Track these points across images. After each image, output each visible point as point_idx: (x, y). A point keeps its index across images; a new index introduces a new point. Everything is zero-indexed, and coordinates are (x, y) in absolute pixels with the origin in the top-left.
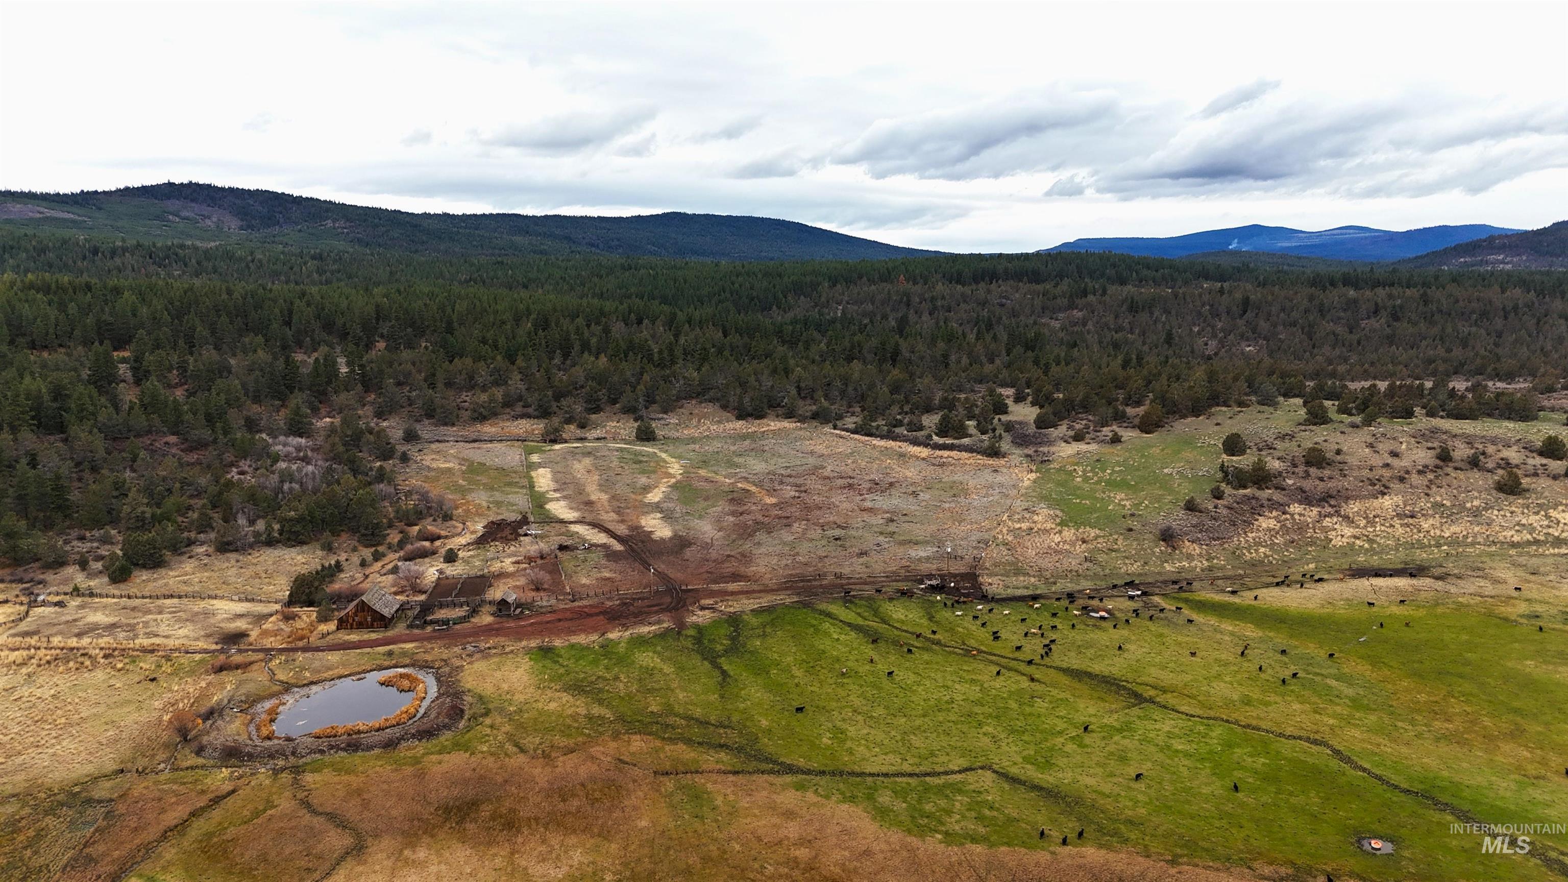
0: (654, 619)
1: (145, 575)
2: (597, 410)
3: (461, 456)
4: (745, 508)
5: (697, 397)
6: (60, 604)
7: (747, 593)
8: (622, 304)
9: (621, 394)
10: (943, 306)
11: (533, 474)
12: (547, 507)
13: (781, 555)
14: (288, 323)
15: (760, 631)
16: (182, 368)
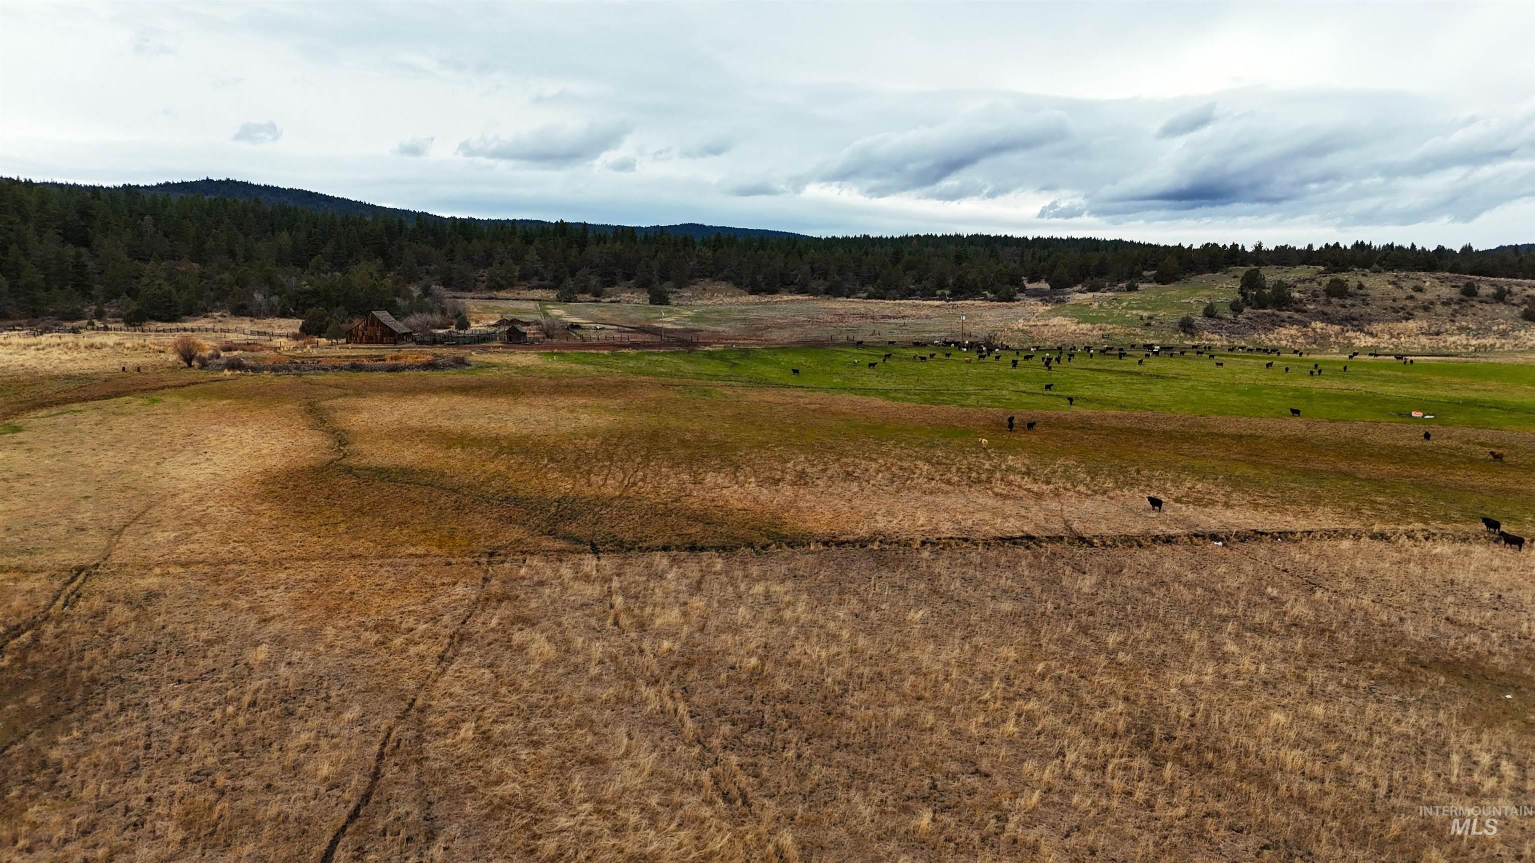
0: (664, 348)
2: (612, 283)
3: (476, 304)
5: (711, 276)
6: (74, 332)
7: (758, 344)
9: (636, 270)
13: (793, 335)
15: (771, 354)
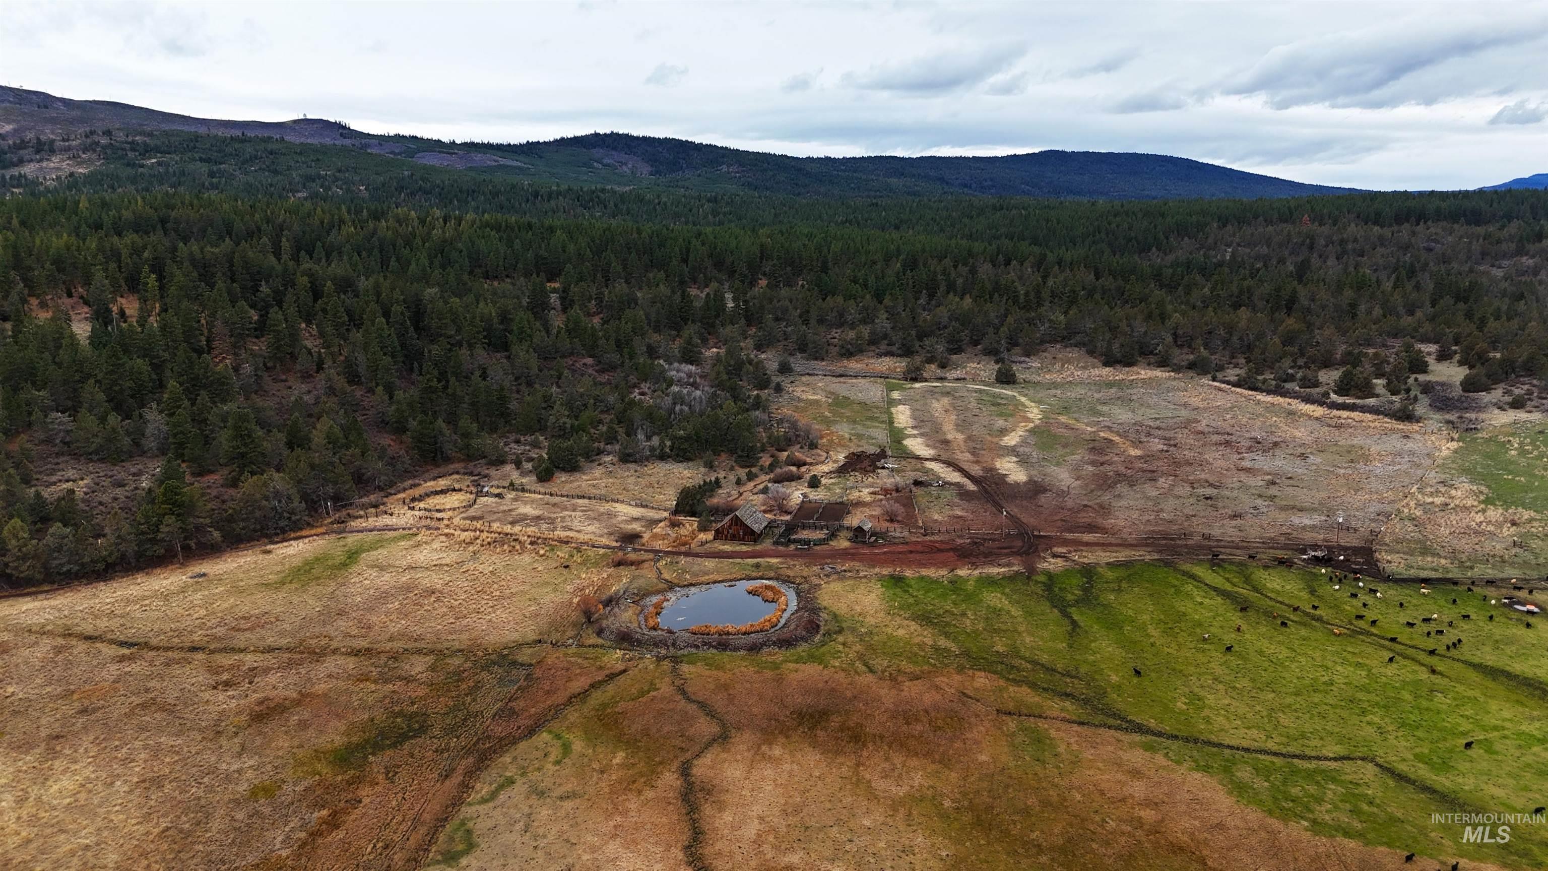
0: (1004, 561)
1: (563, 477)
2: (959, 350)
3: (828, 389)
4: (1107, 458)
5: (1062, 341)
6: (499, 496)
7: (1104, 545)
8: (990, 245)
9: (984, 335)
10: (1354, 250)
11: (893, 410)
12: (905, 442)
13: (1143, 511)
14: (685, 261)
15: (1115, 586)
16: (599, 299)
